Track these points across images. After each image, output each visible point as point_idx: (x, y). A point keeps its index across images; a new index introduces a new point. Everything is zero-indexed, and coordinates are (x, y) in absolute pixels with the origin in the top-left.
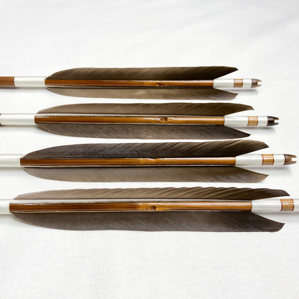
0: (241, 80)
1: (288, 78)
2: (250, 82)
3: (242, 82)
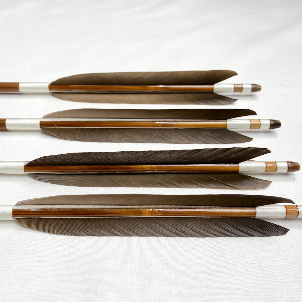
2: (250, 86)
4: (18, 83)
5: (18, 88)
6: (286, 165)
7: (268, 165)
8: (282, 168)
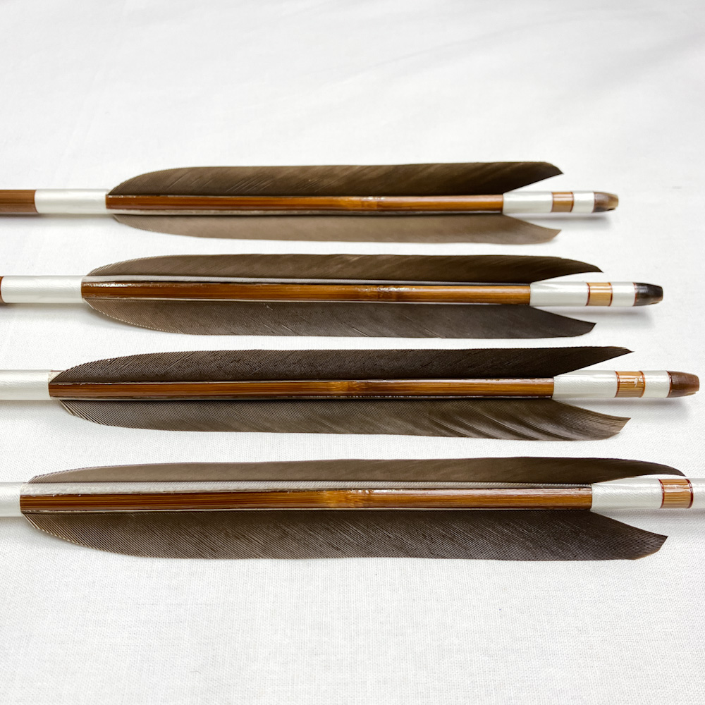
0: (570, 195)
1: (679, 188)
3: (570, 199)
4: (33, 192)
5: (33, 203)
6: (666, 380)
7: (623, 379)
8: (657, 387)
